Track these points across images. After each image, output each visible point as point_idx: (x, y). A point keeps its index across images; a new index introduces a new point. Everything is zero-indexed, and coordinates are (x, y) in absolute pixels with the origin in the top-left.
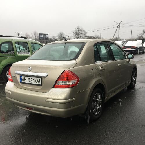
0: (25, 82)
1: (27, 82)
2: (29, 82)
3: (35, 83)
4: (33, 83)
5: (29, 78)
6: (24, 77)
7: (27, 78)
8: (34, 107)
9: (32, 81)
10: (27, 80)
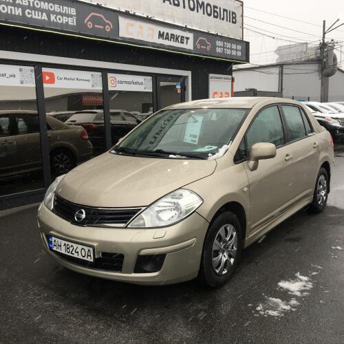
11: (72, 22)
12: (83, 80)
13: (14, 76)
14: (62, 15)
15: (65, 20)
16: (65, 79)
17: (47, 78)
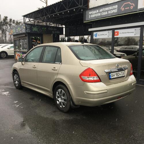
0: (114, 77)
1: (116, 77)
2: (117, 77)
3: (121, 76)
4: (120, 76)
5: (116, 73)
6: (112, 73)
7: (115, 73)
8: (125, 94)
9: (119, 75)
10: (115, 75)
11: (116, 11)
12: (130, 33)
13: (106, 34)
14: (112, 10)
15: (113, 11)
16: (123, 33)
17: (116, 34)
